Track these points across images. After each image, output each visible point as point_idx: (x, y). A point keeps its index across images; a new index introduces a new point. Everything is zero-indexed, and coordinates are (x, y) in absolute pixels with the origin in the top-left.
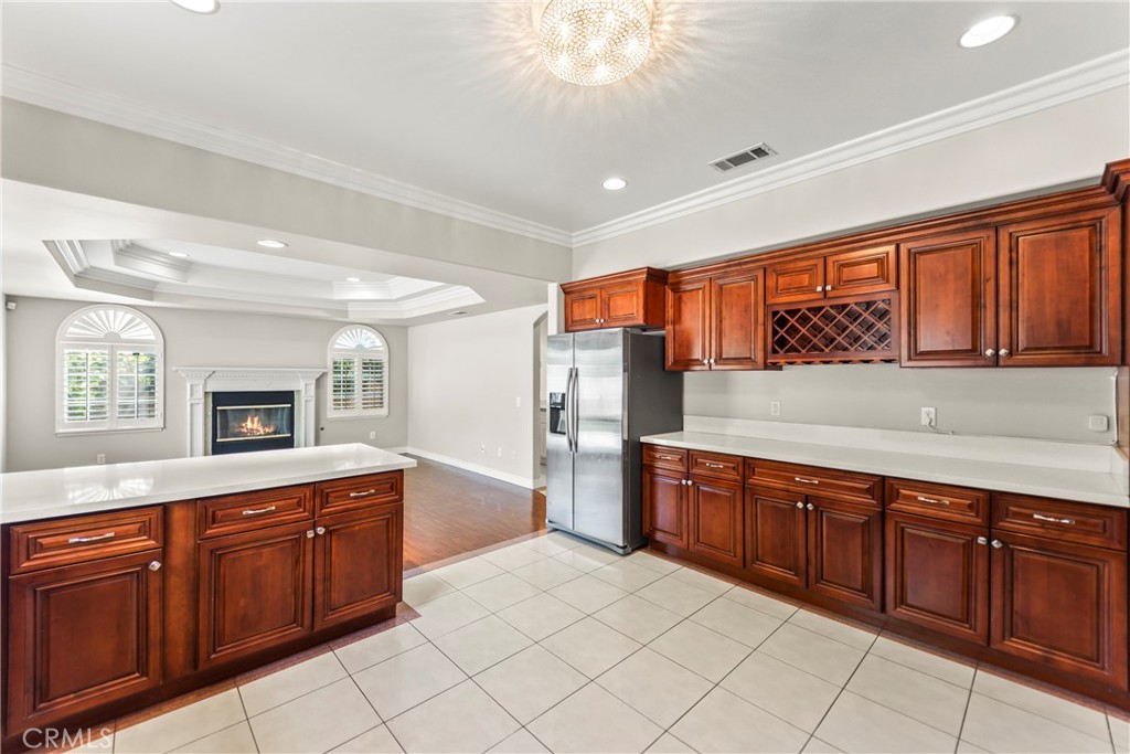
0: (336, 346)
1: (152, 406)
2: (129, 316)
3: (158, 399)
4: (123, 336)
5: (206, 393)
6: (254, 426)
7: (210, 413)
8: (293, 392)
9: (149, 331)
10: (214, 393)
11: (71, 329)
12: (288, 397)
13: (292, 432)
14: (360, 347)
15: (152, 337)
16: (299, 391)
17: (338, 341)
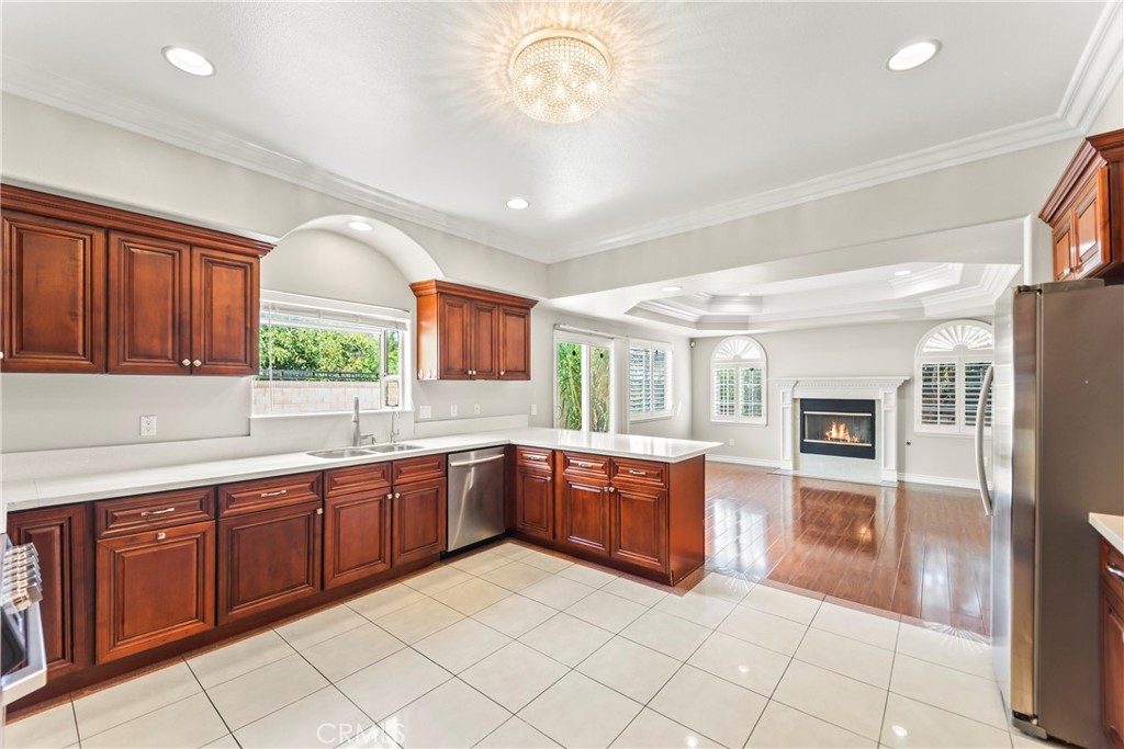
0: (925, 350)
1: (760, 406)
2: (746, 343)
3: (764, 403)
4: (743, 357)
5: (795, 400)
6: (837, 433)
7: (798, 417)
8: (874, 401)
9: (758, 352)
10: (801, 400)
11: (718, 355)
12: (869, 406)
13: (873, 442)
14: (961, 349)
15: (759, 357)
16: (880, 400)
17: (929, 343)
